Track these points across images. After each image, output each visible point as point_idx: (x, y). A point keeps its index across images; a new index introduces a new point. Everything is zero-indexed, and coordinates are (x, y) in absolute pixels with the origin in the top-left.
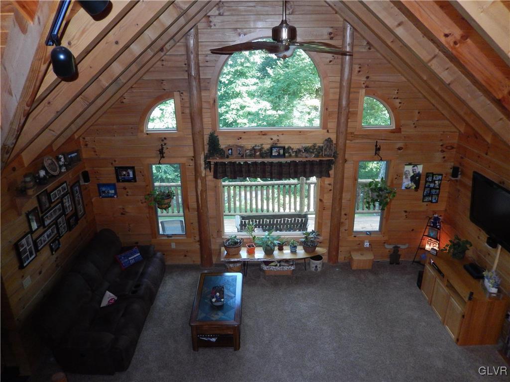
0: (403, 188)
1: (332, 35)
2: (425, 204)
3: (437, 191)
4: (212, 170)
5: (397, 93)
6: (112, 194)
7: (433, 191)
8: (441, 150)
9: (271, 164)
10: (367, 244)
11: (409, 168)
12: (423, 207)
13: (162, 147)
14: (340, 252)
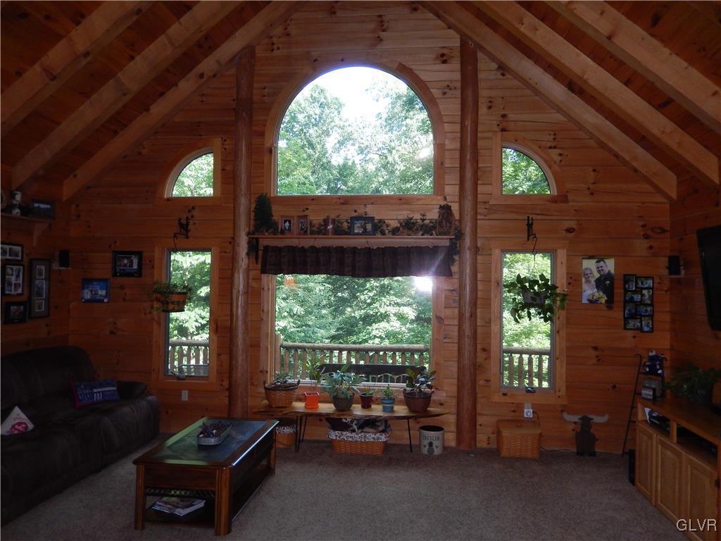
0: (585, 301)
1: (445, 58)
2: (630, 334)
3: (649, 309)
4: (260, 260)
5: (554, 139)
6: (101, 296)
7: (642, 309)
8: (644, 235)
9: (354, 250)
10: (528, 412)
11: (590, 264)
12: (628, 339)
13: (187, 222)
14: (478, 427)
